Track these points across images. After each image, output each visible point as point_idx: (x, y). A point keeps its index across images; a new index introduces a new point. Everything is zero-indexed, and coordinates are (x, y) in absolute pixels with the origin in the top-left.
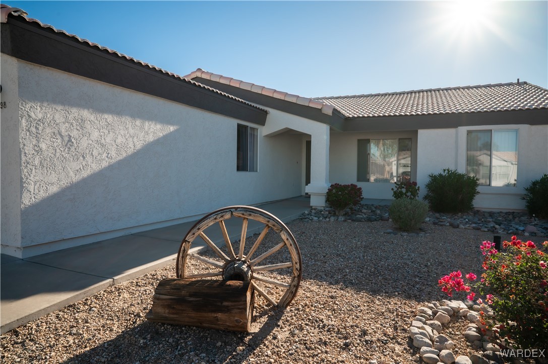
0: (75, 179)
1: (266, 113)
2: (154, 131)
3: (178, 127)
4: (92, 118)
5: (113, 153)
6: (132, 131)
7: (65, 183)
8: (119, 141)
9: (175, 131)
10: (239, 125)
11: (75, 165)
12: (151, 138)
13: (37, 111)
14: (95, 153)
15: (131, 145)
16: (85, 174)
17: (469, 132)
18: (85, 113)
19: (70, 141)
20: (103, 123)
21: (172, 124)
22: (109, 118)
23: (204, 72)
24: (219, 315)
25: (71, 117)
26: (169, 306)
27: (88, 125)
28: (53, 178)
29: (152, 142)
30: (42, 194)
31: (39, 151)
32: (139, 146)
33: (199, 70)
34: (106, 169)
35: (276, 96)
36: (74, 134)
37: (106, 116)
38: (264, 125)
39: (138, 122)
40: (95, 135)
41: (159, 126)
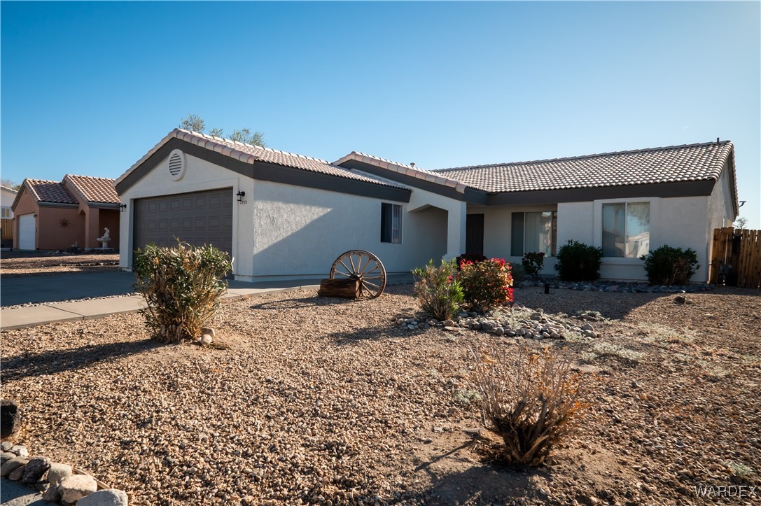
0: (275, 241)
1: (410, 191)
2: (317, 212)
3: (331, 209)
4: (284, 206)
5: (294, 227)
6: (304, 213)
7: (271, 243)
8: (297, 219)
9: (331, 212)
10: (383, 204)
11: (275, 234)
12: (315, 217)
13: (260, 205)
14: (285, 227)
15: (304, 222)
16: (280, 239)
17: (604, 205)
18: (281, 204)
19: (273, 220)
20: (289, 209)
21: (329, 207)
22: (292, 206)
23: (357, 155)
24: (345, 289)
25: (274, 206)
26: (327, 287)
27: (282, 211)
28: (266, 240)
29: (316, 220)
30: (261, 249)
31: (261, 226)
32: (308, 222)
33: (353, 153)
34: (290, 236)
35: (418, 176)
36: (276, 216)
37: (291, 205)
38: (408, 202)
39: (308, 207)
40: (285, 216)
41: (320, 209)
